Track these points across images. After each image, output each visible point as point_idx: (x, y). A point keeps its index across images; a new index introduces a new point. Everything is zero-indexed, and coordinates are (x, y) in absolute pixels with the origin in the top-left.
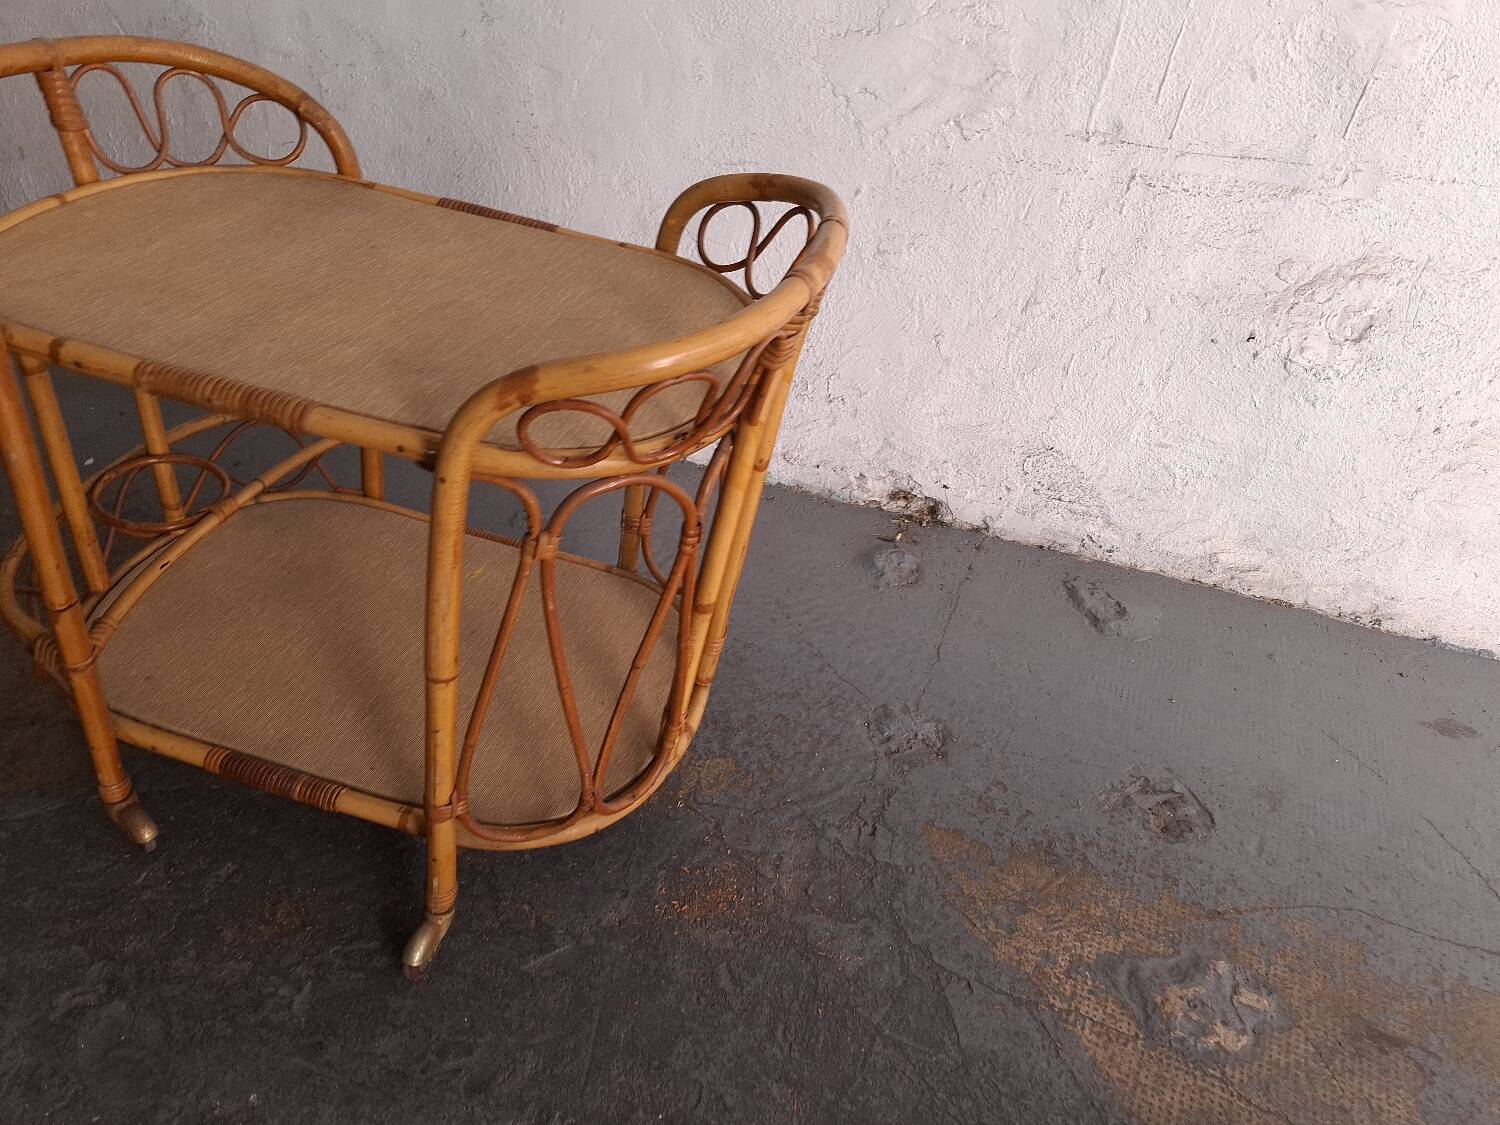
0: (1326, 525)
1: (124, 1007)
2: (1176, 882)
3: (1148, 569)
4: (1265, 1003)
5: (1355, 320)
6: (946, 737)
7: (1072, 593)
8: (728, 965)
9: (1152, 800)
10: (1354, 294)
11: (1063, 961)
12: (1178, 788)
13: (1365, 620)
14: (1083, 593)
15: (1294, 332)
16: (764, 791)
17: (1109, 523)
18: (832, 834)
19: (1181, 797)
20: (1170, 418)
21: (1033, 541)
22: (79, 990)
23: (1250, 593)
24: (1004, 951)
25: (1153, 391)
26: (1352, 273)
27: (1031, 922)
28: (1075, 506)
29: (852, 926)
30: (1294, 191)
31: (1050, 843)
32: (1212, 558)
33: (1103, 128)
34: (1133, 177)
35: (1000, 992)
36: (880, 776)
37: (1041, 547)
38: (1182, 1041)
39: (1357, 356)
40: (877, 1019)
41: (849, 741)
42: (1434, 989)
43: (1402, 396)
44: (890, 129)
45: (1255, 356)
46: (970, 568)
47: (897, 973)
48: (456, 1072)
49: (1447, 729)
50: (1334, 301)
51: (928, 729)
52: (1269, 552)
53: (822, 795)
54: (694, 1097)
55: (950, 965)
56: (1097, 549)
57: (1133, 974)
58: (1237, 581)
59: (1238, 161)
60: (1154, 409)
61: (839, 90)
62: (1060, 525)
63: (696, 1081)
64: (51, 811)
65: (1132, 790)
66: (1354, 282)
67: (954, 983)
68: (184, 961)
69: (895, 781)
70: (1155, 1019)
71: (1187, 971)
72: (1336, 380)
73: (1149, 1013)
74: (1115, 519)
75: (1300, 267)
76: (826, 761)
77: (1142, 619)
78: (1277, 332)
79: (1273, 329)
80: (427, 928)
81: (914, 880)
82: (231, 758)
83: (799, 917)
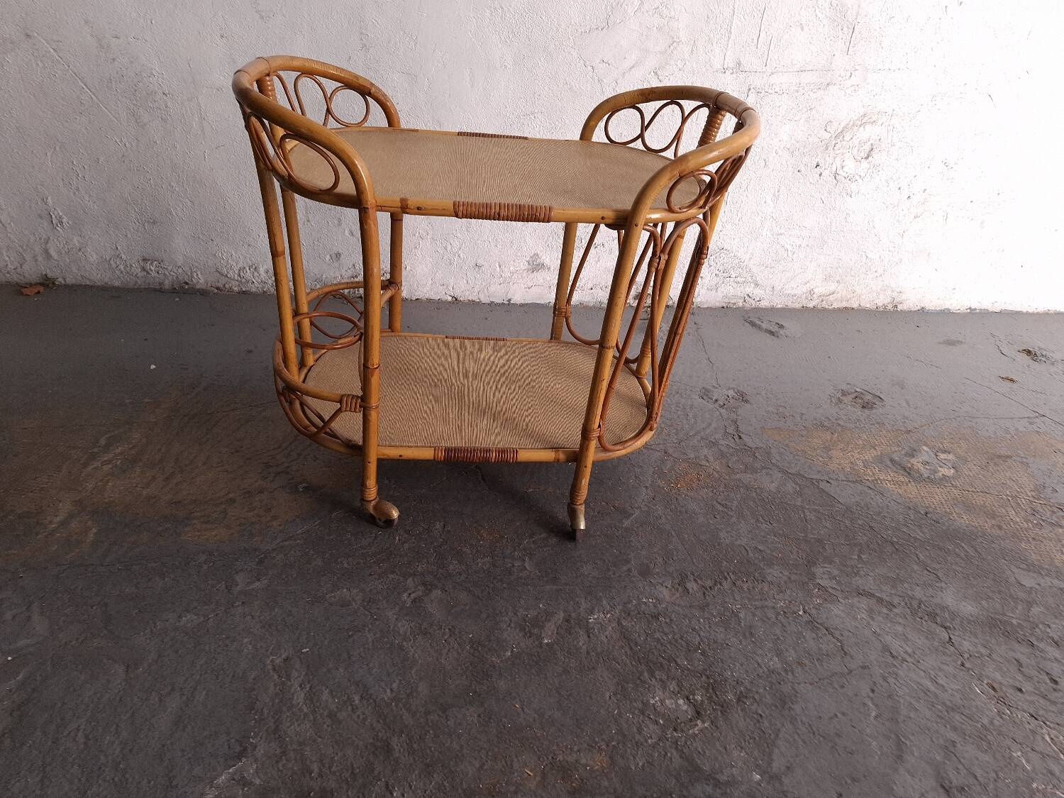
0: (864, 260)
1: (440, 593)
2: (884, 424)
3: (779, 306)
4: (951, 457)
5: (865, 147)
6: (742, 394)
8: (717, 501)
9: (850, 398)
10: (863, 134)
11: (860, 463)
12: (858, 390)
13: (890, 307)
14: (758, 322)
15: (838, 159)
17: (757, 285)
18: (722, 442)
19: (862, 393)
21: (718, 304)
22: (409, 592)
23: (833, 306)
24: (833, 466)
25: (772, 205)
26: (860, 123)
27: (834, 453)
28: (739, 279)
29: (760, 474)
30: (828, 84)
31: (821, 423)
32: (811, 292)
33: (731, 65)
34: (750, 89)
35: (843, 480)
36: (725, 416)
37: (723, 307)
38: (929, 477)
39: (868, 166)
40: (799, 504)
41: (699, 406)
42: (1008, 436)
43: (891, 182)
44: (618, 82)
45: (820, 175)
46: (695, 323)
47: (794, 486)
48: (629, 570)
49: (949, 343)
50: (854, 139)
51: (731, 393)
52: (838, 282)
53: (704, 429)
54: (744, 551)
55: (815, 477)
56: (753, 302)
57: (892, 460)
58: (824, 302)
59: (800, 73)
60: (774, 215)
61: (588, 63)
62: (732, 291)
63: (740, 546)
64: (316, 526)
65: (839, 395)
66: (862, 128)
67: (821, 482)
68: (454, 566)
69: (734, 416)
70: (911, 472)
71: (912, 453)
72: (860, 181)
73: (908, 471)
74: (760, 282)
75: (835, 124)
76: (695, 417)
77: (792, 327)
78: (829, 160)
79: (827, 159)
80: (579, 512)
81: (774, 451)
82: (448, 450)
83: (734, 477)
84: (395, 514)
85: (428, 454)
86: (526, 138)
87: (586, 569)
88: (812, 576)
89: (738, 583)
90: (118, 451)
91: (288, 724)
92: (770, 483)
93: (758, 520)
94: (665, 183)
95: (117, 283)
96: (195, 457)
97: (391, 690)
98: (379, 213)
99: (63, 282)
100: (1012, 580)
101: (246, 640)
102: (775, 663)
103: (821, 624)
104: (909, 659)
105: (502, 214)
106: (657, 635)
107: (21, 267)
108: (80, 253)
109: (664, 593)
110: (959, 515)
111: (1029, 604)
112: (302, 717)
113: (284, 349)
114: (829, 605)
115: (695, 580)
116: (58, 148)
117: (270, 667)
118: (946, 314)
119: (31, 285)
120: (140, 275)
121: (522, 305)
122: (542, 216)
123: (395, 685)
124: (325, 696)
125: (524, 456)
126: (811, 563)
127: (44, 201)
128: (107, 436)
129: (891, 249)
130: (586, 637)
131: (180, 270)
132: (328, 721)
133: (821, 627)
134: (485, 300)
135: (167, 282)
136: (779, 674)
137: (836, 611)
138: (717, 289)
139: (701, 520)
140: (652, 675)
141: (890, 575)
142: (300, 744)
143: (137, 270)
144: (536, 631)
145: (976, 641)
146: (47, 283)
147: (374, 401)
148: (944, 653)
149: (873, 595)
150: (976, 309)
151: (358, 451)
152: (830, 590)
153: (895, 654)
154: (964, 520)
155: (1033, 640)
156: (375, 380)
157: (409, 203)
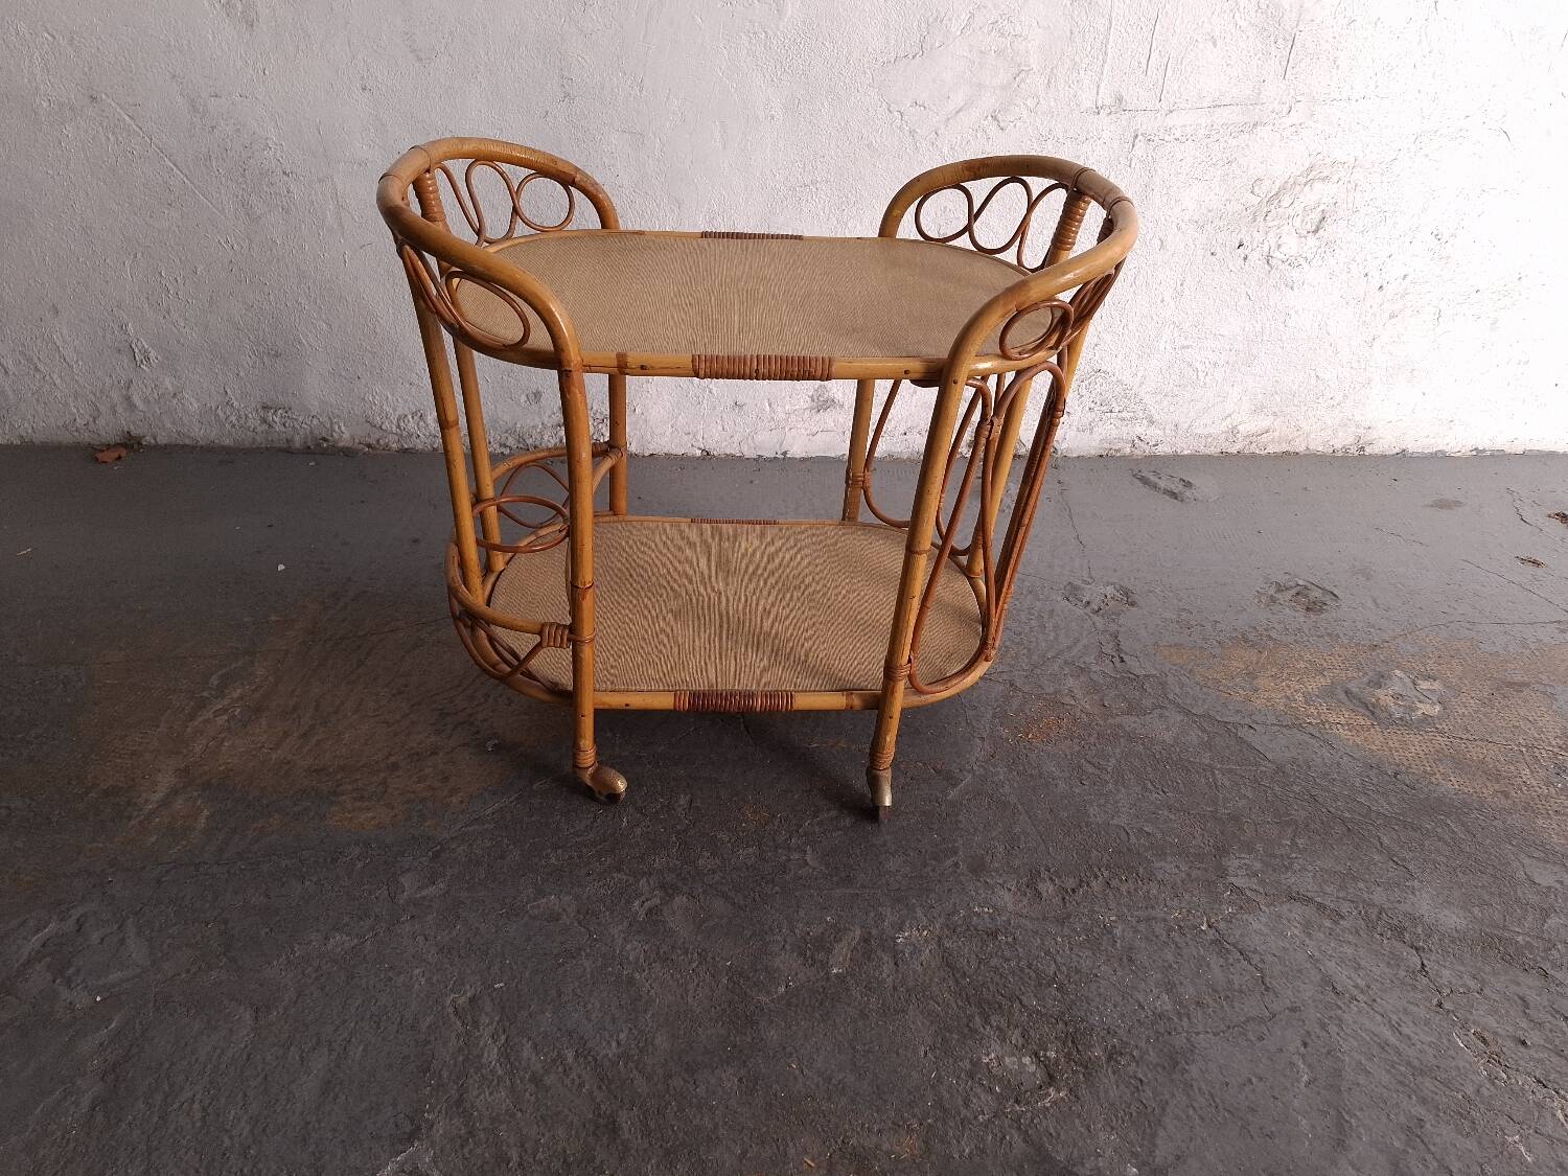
0: (1313, 381)
1: (685, 899)
2: (1338, 636)
3: (1186, 452)
4: (1436, 685)
5: (1312, 216)
6: (1127, 593)
7: (1145, 481)
8: (1086, 759)
9: (1288, 595)
10: (1310, 196)
11: (1299, 697)
12: (1301, 582)
13: (1353, 450)
14: (1153, 478)
15: (1271, 234)
16: (1029, 657)
17: (1152, 422)
18: (1095, 668)
19: (1306, 587)
20: (1188, 324)
21: (1093, 452)
22: (643, 898)
23: (1267, 451)
24: (1258, 703)
25: (1172, 304)
26: (1304, 180)
27: (1261, 682)
28: (1124, 414)
29: (1151, 716)
30: (1255, 125)
31: (1243, 635)
32: (1234, 431)
33: (1108, 102)
34: (1136, 136)
35: (1273, 725)
36: (1101, 627)
37: (1101, 456)
38: (1401, 719)
39: (1318, 243)
40: (1207, 761)
41: (1062, 611)
42: (1526, 652)
43: (1353, 266)
44: (939, 132)
45: (1245, 259)
46: (1057, 481)
47: (1200, 734)
48: (956, 865)
49: (1442, 505)
50: (1295, 205)
51: (1110, 590)
52: (1275, 414)
53: (1069, 648)
54: (1123, 836)
55: (1230, 719)
56: (1146, 446)
57: (1347, 692)
58: (1254, 445)
59: (1211, 110)
60: (1175, 319)
61: (894, 107)
62: (1114, 433)
63: (1118, 826)
64: (512, 802)
65: (1272, 592)
66: (1308, 187)
67: (1240, 729)
68: (705, 861)
69: (1113, 627)
70: (1377, 711)
71: (1379, 681)
72: (1305, 265)
73: (1371, 709)
74: (1156, 417)
75: (1267, 183)
76: (1056, 627)
77: (1205, 485)
78: (1258, 237)
79: (1255, 234)
80: (882, 779)
81: (1171, 680)
82: (695, 695)
83: (1111, 721)
84: (621, 785)
85: (665, 701)
86: (800, 238)
87: (892, 864)
88: (1223, 873)
89: (1114, 883)
90: (235, 695)
91: (475, 1093)
92: (1165, 729)
93: (1145, 788)
94: (995, 323)
95: (227, 442)
96: (342, 703)
97: (618, 1043)
98: (586, 376)
99: (153, 441)
100: (1520, 875)
101: (417, 971)
102: (1165, 1003)
103: (1234, 946)
104: (1361, 997)
105: (761, 371)
106: (994, 961)
107: (95, 422)
108: (175, 401)
109: (1006, 899)
110: (1445, 776)
111: (1545, 914)
112: (495, 1082)
113: (461, 553)
114: (1246, 916)
115: (1051, 879)
116: (139, 255)
117: (451, 1010)
118: (1439, 459)
119: (108, 446)
120: (259, 429)
121: (803, 460)
122: (819, 373)
123: (622, 1036)
124: (527, 1051)
125: (803, 702)
126: (1222, 851)
127: (123, 328)
128: (219, 673)
129: (1355, 365)
130: (892, 964)
131: (315, 422)
132: (532, 1087)
133: (1232, 948)
134: (749, 453)
135: (297, 438)
136: (1169, 1019)
137: (1255, 925)
138: (1092, 429)
139: (1062, 786)
140: (986, 1021)
141: (1338, 868)
142: (493, 1120)
143: (254, 421)
144: (821, 956)
145: (1463, 969)
146: (130, 444)
147: (587, 634)
148: (1415, 988)
149: (1310, 900)
150: (1484, 451)
151: (567, 698)
152: (1248, 893)
153: (1339, 989)
154: (1451, 784)
155: (1547, 966)
156: (587, 604)
157: (629, 360)
